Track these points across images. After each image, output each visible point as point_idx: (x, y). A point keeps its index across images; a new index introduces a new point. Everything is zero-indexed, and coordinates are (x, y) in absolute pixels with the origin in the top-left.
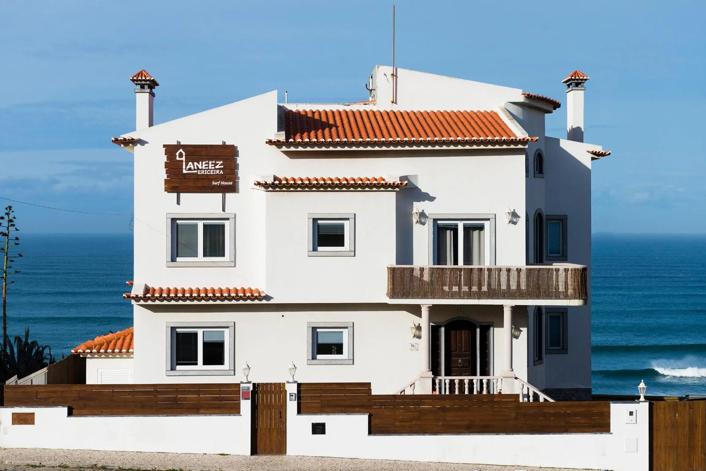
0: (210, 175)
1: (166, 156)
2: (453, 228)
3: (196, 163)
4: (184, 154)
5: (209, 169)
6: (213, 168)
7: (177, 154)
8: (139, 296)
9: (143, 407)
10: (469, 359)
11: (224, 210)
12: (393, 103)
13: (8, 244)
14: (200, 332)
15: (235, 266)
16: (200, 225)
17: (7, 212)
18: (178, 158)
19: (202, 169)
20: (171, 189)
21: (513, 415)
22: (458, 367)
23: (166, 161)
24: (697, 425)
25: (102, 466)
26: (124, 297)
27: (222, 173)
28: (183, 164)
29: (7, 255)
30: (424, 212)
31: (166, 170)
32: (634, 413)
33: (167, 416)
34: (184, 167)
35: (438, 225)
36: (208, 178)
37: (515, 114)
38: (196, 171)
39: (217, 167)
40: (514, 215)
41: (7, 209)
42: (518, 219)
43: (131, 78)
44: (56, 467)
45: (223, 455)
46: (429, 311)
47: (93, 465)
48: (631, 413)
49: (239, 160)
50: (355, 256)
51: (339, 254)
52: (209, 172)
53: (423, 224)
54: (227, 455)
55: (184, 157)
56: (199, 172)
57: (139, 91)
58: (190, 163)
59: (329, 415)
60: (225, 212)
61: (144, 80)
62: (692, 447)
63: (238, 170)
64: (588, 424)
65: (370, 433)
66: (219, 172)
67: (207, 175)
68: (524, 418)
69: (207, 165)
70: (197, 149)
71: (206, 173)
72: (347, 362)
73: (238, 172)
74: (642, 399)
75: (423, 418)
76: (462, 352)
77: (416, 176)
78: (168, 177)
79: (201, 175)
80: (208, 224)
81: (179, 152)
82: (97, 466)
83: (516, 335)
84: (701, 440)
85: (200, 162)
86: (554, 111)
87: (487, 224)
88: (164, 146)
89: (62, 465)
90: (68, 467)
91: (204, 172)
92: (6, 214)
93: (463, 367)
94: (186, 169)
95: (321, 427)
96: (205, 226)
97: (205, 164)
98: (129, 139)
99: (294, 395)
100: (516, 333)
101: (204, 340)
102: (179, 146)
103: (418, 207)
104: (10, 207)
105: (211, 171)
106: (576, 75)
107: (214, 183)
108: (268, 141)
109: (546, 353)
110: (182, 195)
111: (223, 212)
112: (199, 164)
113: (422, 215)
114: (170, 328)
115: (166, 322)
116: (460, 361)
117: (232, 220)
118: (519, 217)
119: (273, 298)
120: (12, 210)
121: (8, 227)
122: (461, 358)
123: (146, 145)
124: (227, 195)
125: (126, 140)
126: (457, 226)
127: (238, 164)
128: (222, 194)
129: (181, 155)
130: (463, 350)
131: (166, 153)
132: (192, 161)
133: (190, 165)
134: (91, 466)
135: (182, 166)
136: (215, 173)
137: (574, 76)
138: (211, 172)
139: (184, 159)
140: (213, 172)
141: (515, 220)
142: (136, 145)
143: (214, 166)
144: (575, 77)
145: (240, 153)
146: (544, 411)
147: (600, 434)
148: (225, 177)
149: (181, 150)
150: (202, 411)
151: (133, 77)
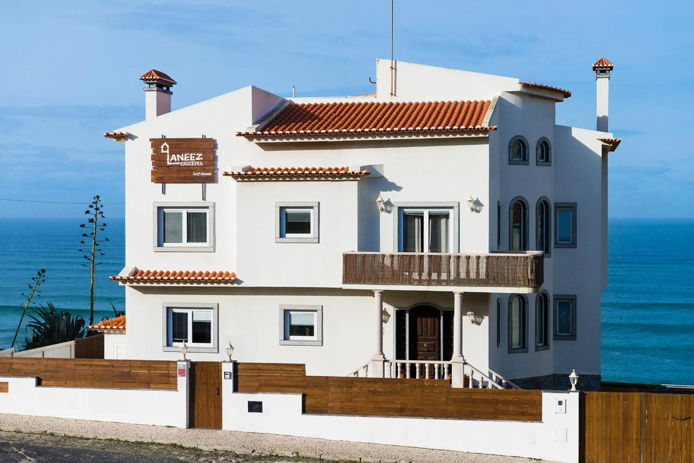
0: (191, 166)
1: (152, 149)
2: (419, 216)
3: (178, 156)
4: (168, 147)
5: (190, 161)
6: (194, 160)
7: (162, 147)
8: (123, 278)
9: (100, 380)
10: (435, 344)
11: (204, 199)
12: (392, 96)
13: (95, 229)
14: (189, 312)
15: (214, 252)
16: (184, 212)
17: (94, 201)
18: (163, 151)
19: (184, 161)
20: (157, 179)
21: (444, 399)
22: (424, 351)
23: (152, 154)
24: (631, 418)
25: (51, 433)
26: (111, 279)
27: (202, 165)
28: (167, 156)
29: (95, 239)
30: (390, 200)
31: (153, 162)
32: (564, 403)
33: (120, 389)
34: (168, 159)
35: (404, 213)
36: (190, 169)
37: (513, 103)
38: (178, 163)
39: (198, 159)
40: (477, 203)
41: (94, 198)
42: (481, 207)
43: (140, 78)
44: (12, 432)
45: (170, 427)
46: (381, 296)
47: (43, 432)
48: (560, 403)
49: (218, 153)
50: (319, 242)
51: (304, 241)
52: (190, 164)
53: (389, 212)
54: (173, 427)
55: (168, 150)
56: (181, 164)
57: (147, 90)
58: (174, 156)
59: (265, 393)
60: (205, 200)
61: (151, 79)
62: (626, 440)
63: (217, 161)
64: (518, 412)
65: (304, 411)
66: (199, 164)
67: (189, 166)
68: (454, 403)
69: (189, 157)
70: (180, 143)
71: (187, 165)
72: (317, 343)
73: (217, 163)
74: (573, 388)
75: (354, 400)
76: (427, 336)
77: (381, 166)
78: (154, 168)
79: (183, 166)
80: (191, 212)
81: (163, 145)
82: (47, 432)
83: (478, 321)
84: (636, 433)
85: (182, 155)
86: (565, 99)
87: (451, 212)
88: (151, 140)
89: (17, 430)
90: (22, 432)
91: (186, 164)
92: (94, 203)
93: (428, 351)
94: (169, 161)
95: (258, 406)
96: (188, 214)
97: (187, 156)
98: (118, 134)
99: (229, 373)
100: (478, 320)
101: (194, 320)
102: (164, 139)
103: (384, 196)
104: (98, 197)
105: (192, 162)
106: (601, 62)
107: (195, 174)
108: (238, 134)
109: (554, 339)
110: (167, 185)
111: (204, 201)
112: (181, 156)
113: (388, 203)
114: (166, 308)
115: (163, 303)
116: (425, 345)
117: (211, 209)
118: (483, 205)
119: (243, 282)
120: (100, 199)
121: (96, 214)
122: (427, 342)
123: (136, 139)
124: (207, 185)
125: (116, 135)
126: (423, 213)
127: (217, 156)
128: (202, 184)
129: (165, 148)
130: (429, 335)
131: (153, 146)
132: (175, 153)
133: (173, 158)
134: (41, 432)
135: (167, 158)
136: (195, 165)
137: (598, 63)
138: (192, 164)
139: (168, 151)
140: (194, 163)
141: (478, 208)
142: (127, 140)
143: (195, 158)
144: (599, 65)
145: (219, 146)
146: (473, 397)
147: (531, 422)
148: (205, 168)
149: (165, 144)
150: (152, 386)
151: (142, 77)
